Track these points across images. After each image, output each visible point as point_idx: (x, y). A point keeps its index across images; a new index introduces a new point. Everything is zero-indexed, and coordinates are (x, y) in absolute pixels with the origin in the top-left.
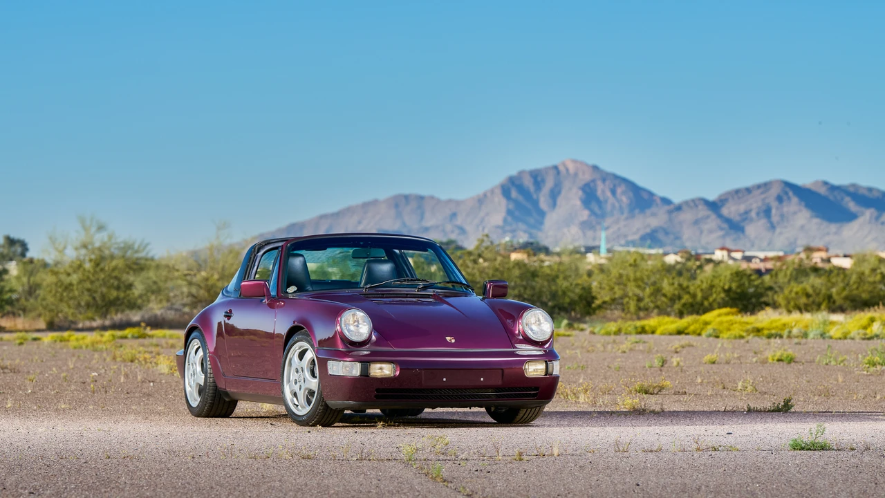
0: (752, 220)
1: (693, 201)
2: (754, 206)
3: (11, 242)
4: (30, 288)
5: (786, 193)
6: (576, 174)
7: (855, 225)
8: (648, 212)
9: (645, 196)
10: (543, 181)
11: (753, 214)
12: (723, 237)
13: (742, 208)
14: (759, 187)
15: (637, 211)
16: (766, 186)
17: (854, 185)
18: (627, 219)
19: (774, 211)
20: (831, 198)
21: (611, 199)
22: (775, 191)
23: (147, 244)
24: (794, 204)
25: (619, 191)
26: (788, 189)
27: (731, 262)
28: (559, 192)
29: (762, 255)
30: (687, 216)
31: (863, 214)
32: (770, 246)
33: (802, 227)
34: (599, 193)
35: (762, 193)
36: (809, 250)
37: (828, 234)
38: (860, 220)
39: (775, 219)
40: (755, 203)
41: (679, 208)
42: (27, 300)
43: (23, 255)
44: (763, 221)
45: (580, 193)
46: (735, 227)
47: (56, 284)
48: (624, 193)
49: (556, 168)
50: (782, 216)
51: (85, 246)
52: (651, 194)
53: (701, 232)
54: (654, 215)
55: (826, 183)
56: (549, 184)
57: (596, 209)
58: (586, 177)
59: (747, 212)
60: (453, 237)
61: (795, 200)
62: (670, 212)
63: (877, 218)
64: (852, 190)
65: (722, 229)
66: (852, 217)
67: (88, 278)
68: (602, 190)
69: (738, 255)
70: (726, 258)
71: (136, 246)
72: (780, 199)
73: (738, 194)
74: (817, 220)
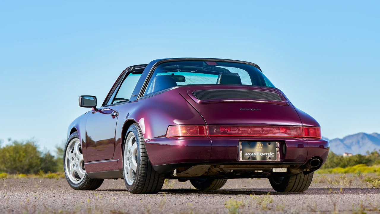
0: (354, 145)
1: (335, 139)
2: (354, 141)
13: (351, 141)
16: (358, 135)
19: (360, 142)
20: (378, 138)
22: (361, 136)
24: (366, 140)
26: (365, 135)
30: (334, 144)
33: (369, 147)
44: (357, 145)
46: (349, 147)
50: (363, 144)
65: (344, 148)
69: (351, 155)
70: (347, 156)
72: (362, 138)
73: (350, 137)
74: (374, 145)
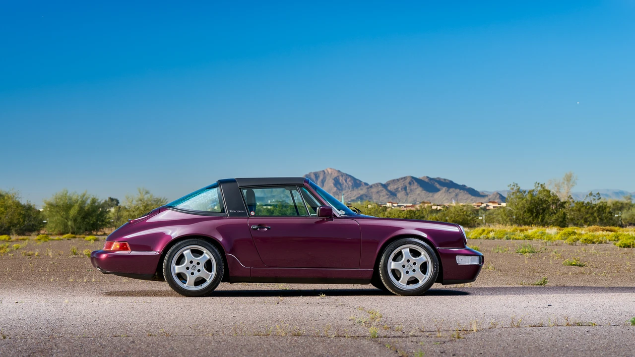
0: (399, 191)
1: (377, 184)
2: (400, 186)
3: (112, 200)
4: (118, 217)
5: (413, 181)
6: (331, 174)
7: (439, 193)
8: (359, 188)
9: (358, 182)
10: (319, 176)
11: (400, 189)
12: (388, 198)
13: (396, 187)
14: (402, 179)
15: (355, 188)
16: (405, 178)
17: (438, 178)
18: (351, 191)
19: (408, 188)
20: (430, 183)
21: (345, 184)
22: (408, 180)
23: (166, 199)
24: (415, 185)
25: (348, 180)
26: (413, 180)
27: (393, 207)
28: (325, 181)
29: (405, 205)
30: (374, 190)
31: (442, 189)
32: (406, 202)
33: (419, 194)
34: (340, 181)
35: (403, 181)
36: (424, 203)
37: (429, 197)
38: (441, 191)
39: (408, 191)
40: (400, 185)
41: (371, 187)
42: (117, 222)
43: (117, 205)
44: (404, 192)
45: (333, 181)
46: (393, 194)
47: (129, 216)
48: (350, 181)
49: (324, 171)
50: (411, 190)
51: (141, 200)
52: (361, 181)
53: (380, 196)
54: (361, 189)
55: (428, 177)
56: (321, 178)
57: (339, 187)
58: (335, 175)
59: (397, 189)
60: (284, 199)
61: (416, 184)
62: (368, 188)
63: (448, 191)
64: (438, 179)
65: (388, 195)
66: (438, 190)
67: (142, 213)
68: (341, 179)
69: (396, 205)
70: (391, 205)
71: (162, 200)
72: (410, 183)
73: (394, 181)
74: (424, 192)
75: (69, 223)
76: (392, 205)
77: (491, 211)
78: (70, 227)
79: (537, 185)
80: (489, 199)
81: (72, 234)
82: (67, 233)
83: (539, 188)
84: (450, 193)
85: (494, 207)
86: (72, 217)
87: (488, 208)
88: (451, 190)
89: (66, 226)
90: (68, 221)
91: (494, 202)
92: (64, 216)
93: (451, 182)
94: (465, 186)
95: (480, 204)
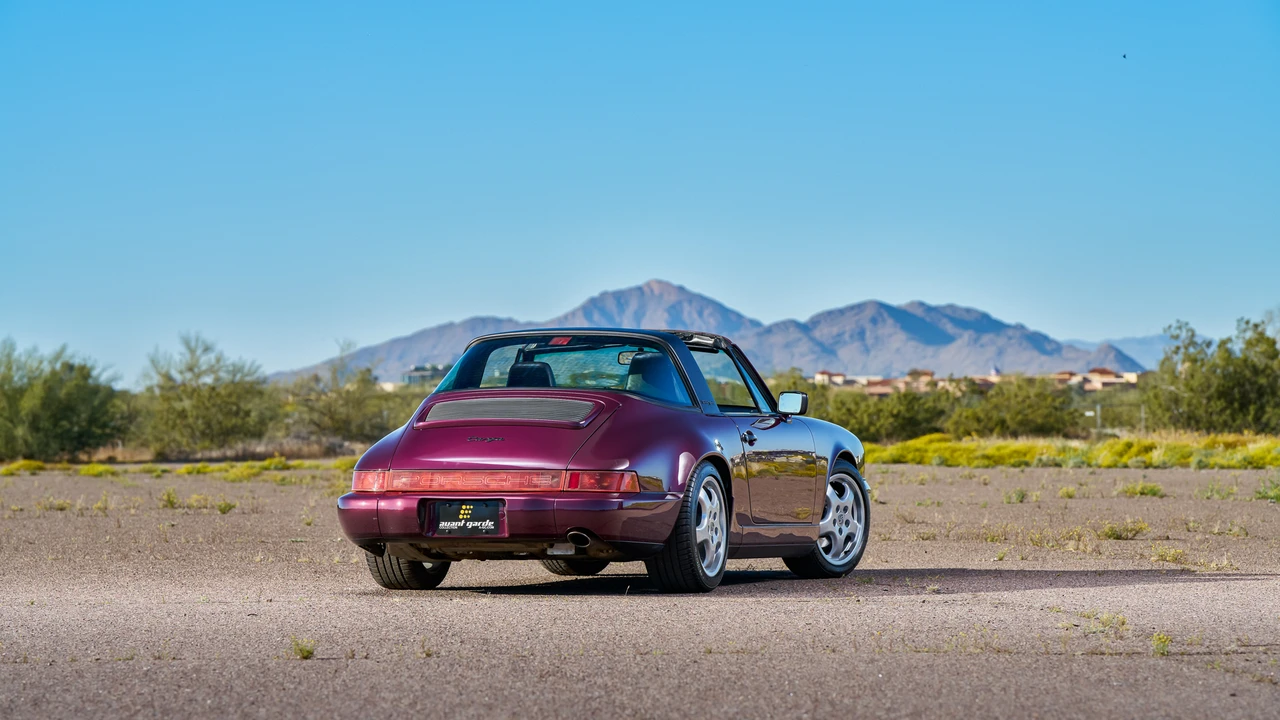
0: (845, 343)
1: (784, 323)
2: (847, 328)
5: (881, 315)
6: (661, 295)
7: (952, 348)
8: (737, 334)
9: (734, 318)
10: (627, 301)
11: (847, 337)
12: (819, 360)
13: (835, 330)
14: (852, 308)
16: (859, 307)
17: (951, 307)
19: (868, 334)
20: (928, 319)
21: (698, 322)
22: (869, 313)
24: (889, 327)
25: (706, 312)
26: (882, 310)
27: (832, 386)
28: (644, 314)
29: (863, 380)
30: (777, 339)
31: (961, 336)
32: (863, 372)
33: (898, 350)
34: (685, 315)
35: (856, 314)
36: (915, 374)
37: (925, 357)
38: (958, 343)
39: (869, 341)
40: (848, 325)
41: (769, 330)
44: (857, 344)
45: (666, 315)
46: (828, 350)
48: (711, 315)
49: (640, 289)
50: (877, 338)
51: (191, 369)
52: (739, 316)
53: (793, 356)
54: (742, 337)
55: (921, 304)
56: (633, 305)
58: (673, 298)
59: (839, 335)
61: (890, 321)
62: (759, 335)
63: (976, 341)
64: (949, 312)
65: (813, 352)
66: (948, 339)
68: (688, 311)
69: (839, 380)
70: (826, 382)
71: (246, 369)
72: (874, 321)
73: (831, 315)
74: (913, 343)
75: (20, 431)
76: (830, 380)
77: (1099, 396)
78: (20, 442)
79: (1243, 326)
80: (1089, 363)
81: (26, 457)
82: (12, 458)
83: (1249, 335)
84: (982, 346)
85: (1105, 384)
86: (27, 415)
87: (1088, 387)
88: (986, 338)
89: (10, 439)
90: (15, 426)
91: (1103, 372)
92: (6, 414)
93: (985, 317)
94: (1020, 327)
95: (1067, 376)
